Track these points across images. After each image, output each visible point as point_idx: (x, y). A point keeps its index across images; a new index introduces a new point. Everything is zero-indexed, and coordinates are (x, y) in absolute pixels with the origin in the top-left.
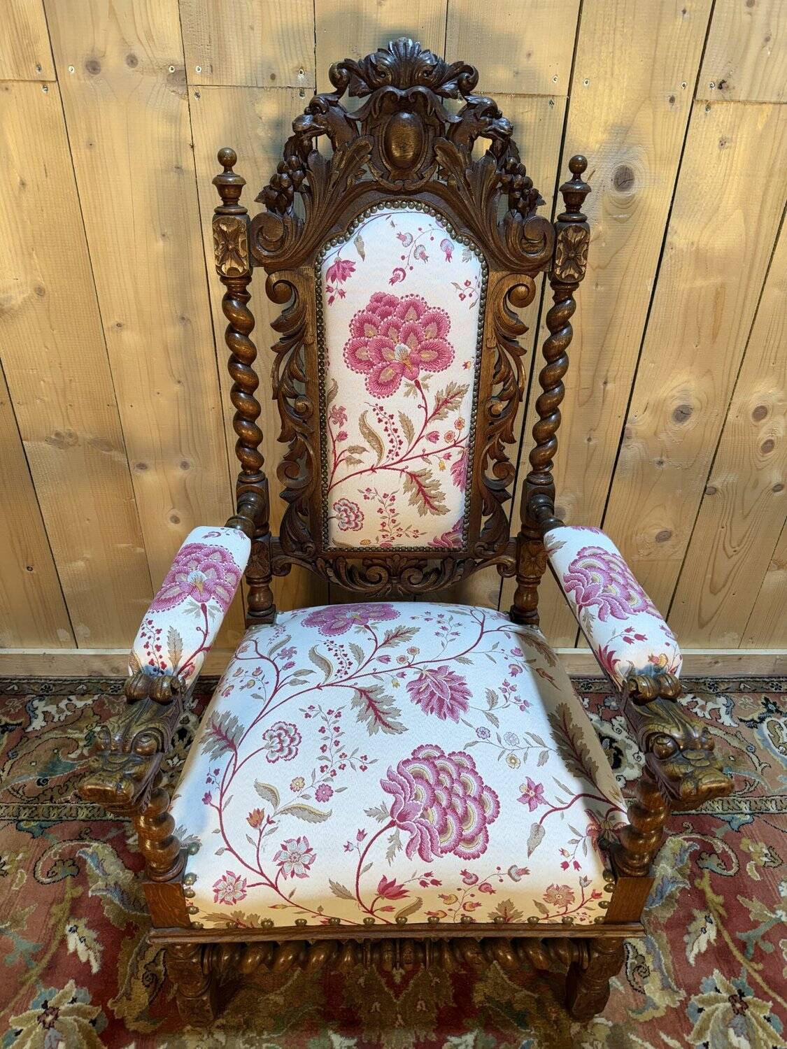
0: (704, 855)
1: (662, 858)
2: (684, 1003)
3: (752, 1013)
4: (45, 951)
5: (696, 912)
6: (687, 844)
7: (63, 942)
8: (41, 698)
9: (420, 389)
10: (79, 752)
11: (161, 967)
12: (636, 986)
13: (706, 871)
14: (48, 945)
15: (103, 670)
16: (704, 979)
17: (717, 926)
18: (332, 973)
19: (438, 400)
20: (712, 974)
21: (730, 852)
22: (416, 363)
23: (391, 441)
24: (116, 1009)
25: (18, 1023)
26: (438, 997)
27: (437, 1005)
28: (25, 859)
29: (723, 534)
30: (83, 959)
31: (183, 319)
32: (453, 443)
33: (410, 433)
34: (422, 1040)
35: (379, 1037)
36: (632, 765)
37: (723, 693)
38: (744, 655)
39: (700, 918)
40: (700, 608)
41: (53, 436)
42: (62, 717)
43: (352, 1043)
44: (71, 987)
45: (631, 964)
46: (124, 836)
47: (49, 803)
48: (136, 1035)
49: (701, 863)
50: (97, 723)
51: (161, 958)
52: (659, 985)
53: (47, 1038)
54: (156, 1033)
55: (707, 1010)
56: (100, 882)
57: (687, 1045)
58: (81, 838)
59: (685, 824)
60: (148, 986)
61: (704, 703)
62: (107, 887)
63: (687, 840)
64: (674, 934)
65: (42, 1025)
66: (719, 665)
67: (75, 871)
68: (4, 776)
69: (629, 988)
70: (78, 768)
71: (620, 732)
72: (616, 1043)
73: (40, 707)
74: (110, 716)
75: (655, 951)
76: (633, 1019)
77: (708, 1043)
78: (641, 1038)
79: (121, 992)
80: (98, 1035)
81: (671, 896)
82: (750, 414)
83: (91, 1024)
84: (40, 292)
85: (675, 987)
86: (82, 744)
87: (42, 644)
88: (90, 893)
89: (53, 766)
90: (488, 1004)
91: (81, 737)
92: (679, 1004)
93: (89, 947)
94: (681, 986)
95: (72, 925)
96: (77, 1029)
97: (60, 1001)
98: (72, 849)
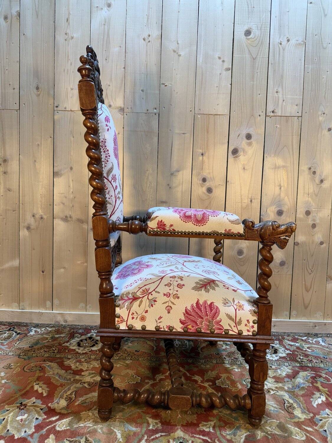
0: (317, 377)
1: (298, 377)
2: (313, 418)
4: (24, 389)
5: (315, 392)
6: (309, 374)
7: (33, 387)
8: (34, 327)
11: (74, 396)
12: (289, 412)
13: (319, 382)
14: (25, 388)
15: (60, 321)
16: (321, 411)
17: (325, 396)
20: (325, 410)
21: (329, 377)
24: (52, 406)
25: (8, 407)
26: (197, 410)
27: (197, 413)
28: (20, 365)
29: (305, 263)
30: (40, 392)
35: (170, 420)
36: (282, 353)
37: (320, 337)
38: (326, 323)
39: (317, 394)
40: (303, 300)
41: (64, 217)
42: (42, 332)
43: (157, 421)
44: (33, 399)
45: (286, 405)
46: (63, 361)
47: (33, 352)
48: (59, 414)
49: (316, 379)
50: (56, 334)
51: (74, 393)
52: (300, 412)
53: (20, 413)
54: (68, 413)
55: (324, 420)
56: (51, 373)
57: (316, 430)
58: (44, 361)
59: (307, 369)
60: (67, 401)
61: (312, 339)
62: (53, 374)
63: (309, 373)
64: (306, 398)
65: (19, 409)
66: (317, 328)
67: (41, 369)
68: (16, 345)
69: (286, 412)
70: (46, 344)
71: (276, 345)
72: (281, 427)
73: (34, 329)
74: (62, 333)
75: (297, 402)
76: (289, 421)
77: (326, 430)
78: (293, 426)
79: (55, 402)
80: (43, 413)
81: (303, 387)
82: (304, 213)
83: (40, 410)
84: (71, 168)
85: (308, 413)
86: (49, 339)
87: (39, 308)
88: (46, 375)
89: (36, 344)
90: (220, 414)
91: (49, 337)
92: (310, 417)
93: (43, 389)
94: (310, 413)
95: (37, 383)
96: (34, 411)
97: (28, 403)
98: (40, 364)
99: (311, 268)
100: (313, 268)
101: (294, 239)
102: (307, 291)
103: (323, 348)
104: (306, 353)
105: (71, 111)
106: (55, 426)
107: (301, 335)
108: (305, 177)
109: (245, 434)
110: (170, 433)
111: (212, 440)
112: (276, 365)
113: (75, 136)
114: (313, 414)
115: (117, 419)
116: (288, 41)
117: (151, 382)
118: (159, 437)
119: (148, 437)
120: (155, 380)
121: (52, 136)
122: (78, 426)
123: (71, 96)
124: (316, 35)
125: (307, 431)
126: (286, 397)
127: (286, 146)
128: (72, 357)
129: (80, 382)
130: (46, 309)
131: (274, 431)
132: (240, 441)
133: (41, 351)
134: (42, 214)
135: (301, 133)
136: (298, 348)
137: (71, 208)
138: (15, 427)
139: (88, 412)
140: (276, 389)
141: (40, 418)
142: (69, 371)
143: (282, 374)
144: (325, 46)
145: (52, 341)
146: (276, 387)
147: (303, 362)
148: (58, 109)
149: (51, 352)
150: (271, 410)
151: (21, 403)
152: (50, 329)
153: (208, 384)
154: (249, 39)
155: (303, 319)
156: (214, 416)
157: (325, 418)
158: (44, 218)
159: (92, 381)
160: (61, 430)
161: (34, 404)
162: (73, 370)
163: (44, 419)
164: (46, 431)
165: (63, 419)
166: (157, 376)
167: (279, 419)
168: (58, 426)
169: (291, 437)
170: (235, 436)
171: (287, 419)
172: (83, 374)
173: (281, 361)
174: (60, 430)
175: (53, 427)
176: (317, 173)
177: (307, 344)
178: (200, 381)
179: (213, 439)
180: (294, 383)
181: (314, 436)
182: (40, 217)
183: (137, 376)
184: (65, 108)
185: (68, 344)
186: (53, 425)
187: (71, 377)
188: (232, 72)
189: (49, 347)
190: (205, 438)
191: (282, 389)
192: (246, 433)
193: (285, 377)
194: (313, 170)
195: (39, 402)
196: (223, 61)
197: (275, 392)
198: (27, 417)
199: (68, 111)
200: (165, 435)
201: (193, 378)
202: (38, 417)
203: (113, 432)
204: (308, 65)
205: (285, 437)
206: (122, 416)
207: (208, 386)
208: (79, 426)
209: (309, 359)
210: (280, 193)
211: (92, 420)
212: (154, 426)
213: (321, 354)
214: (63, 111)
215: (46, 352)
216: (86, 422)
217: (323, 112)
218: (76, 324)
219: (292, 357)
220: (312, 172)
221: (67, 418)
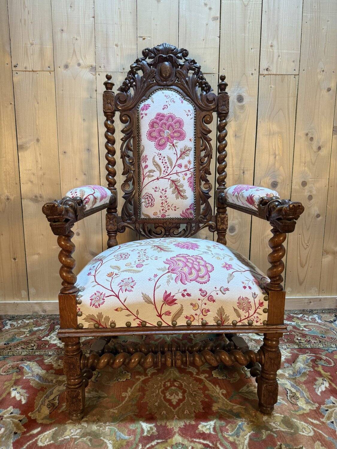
0: (317, 360)
1: (298, 361)
2: (318, 408)
5: (317, 378)
6: (309, 357)
7: (9, 393)
8: (10, 320)
9: (174, 147)
10: (25, 335)
11: (57, 401)
12: (293, 403)
13: (320, 365)
14: (1, 395)
15: (39, 311)
16: (326, 400)
17: (329, 382)
18: (142, 402)
19: (181, 152)
20: (330, 398)
21: (329, 359)
22: (173, 137)
23: (164, 167)
24: (32, 416)
26: (195, 409)
27: (195, 412)
29: (300, 237)
30: (18, 399)
31: (88, 150)
32: (187, 169)
33: (171, 165)
34: (188, 424)
37: (316, 314)
38: (321, 298)
39: (320, 380)
40: (298, 276)
41: (34, 197)
42: (19, 325)
43: (152, 425)
44: (11, 409)
45: (289, 395)
46: (43, 359)
47: (9, 350)
48: (42, 425)
49: (316, 363)
50: (34, 327)
51: (57, 398)
52: (304, 402)
54: (52, 423)
55: (330, 410)
56: (30, 374)
57: (323, 423)
58: (22, 360)
59: (306, 351)
60: (50, 408)
61: (308, 316)
62: (33, 376)
63: (309, 356)
64: (308, 385)
66: (312, 304)
67: (18, 370)
69: (290, 404)
70: (24, 340)
72: (287, 422)
73: (10, 322)
74: (40, 325)
75: (300, 391)
76: (293, 414)
77: (333, 422)
78: (299, 420)
79: (36, 410)
80: (22, 425)
81: (304, 373)
82: (300, 184)
83: (19, 422)
84: (38, 140)
85: (313, 403)
86: (27, 333)
87: (14, 299)
88: (24, 378)
89: (12, 340)
90: (220, 411)
91: (26, 331)
92: (316, 408)
93: (21, 395)
94: (315, 402)
95: (14, 388)
96: (12, 423)
97: (4, 414)
98: (18, 364)
99: (306, 242)
100: (308, 243)
102: (302, 266)
103: (320, 326)
104: (304, 332)
105: (33, 71)
106: (37, 441)
107: (296, 312)
108: (301, 144)
109: (249, 434)
110: (167, 439)
111: (213, 444)
113: (39, 101)
114: (319, 404)
115: (107, 426)
117: (142, 378)
118: (155, 445)
119: (142, 446)
120: (146, 375)
121: (13, 103)
122: (63, 439)
123: (31, 53)
125: (312, 424)
126: (288, 385)
127: (281, 109)
128: (53, 353)
129: (64, 383)
130: (22, 299)
131: (279, 427)
132: (244, 443)
133: (19, 349)
134: (8, 194)
136: (294, 327)
137: (41, 186)
141: (19, 432)
142: (51, 371)
145: (30, 335)
147: (301, 343)
148: (17, 69)
149: (29, 349)
152: (27, 322)
153: (204, 376)
155: (297, 295)
156: (213, 413)
157: (330, 407)
158: (11, 200)
160: (44, 445)
161: (12, 415)
162: (55, 370)
163: (24, 433)
164: (27, 447)
165: (45, 431)
166: (148, 370)
167: (283, 412)
168: (41, 441)
169: (298, 433)
170: (238, 437)
171: (292, 412)
175: (34, 442)
176: (314, 139)
177: (303, 322)
178: (195, 373)
179: (215, 443)
180: (294, 368)
181: (321, 430)
182: (6, 198)
183: (126, 372)
184: (26, 68)
185: (47, 338)
186: (34, 440)
187: (53, 378)
188: (220, 22)
189: (27, 343)
190: (205, 442)
191: (283, 376)
192: (249, 432)
193: (285, 362)
194: (310, 136)
195: (17, 412)
196: (210, 9)
198: (4, 431)
199: (29, 71)
200: (161, 442)
201: (188, 370)
202: (16, 432)
203: (104, 443)
204: (306, 13)
205: (292, 434)
206: (113, 423)
207: (204, 379)
208: (65, 439)
209: (307, 340)
210: (275, 163)
211: (78, 431)
212: (148, 431)
213: (318, 333)
214: (23, 71)
215: (24, 349)
216: (72, 433)
217: (322, 69)
218: (56, 313)
219: (289, 338)
220: (309, 138)
221: (50, 429)
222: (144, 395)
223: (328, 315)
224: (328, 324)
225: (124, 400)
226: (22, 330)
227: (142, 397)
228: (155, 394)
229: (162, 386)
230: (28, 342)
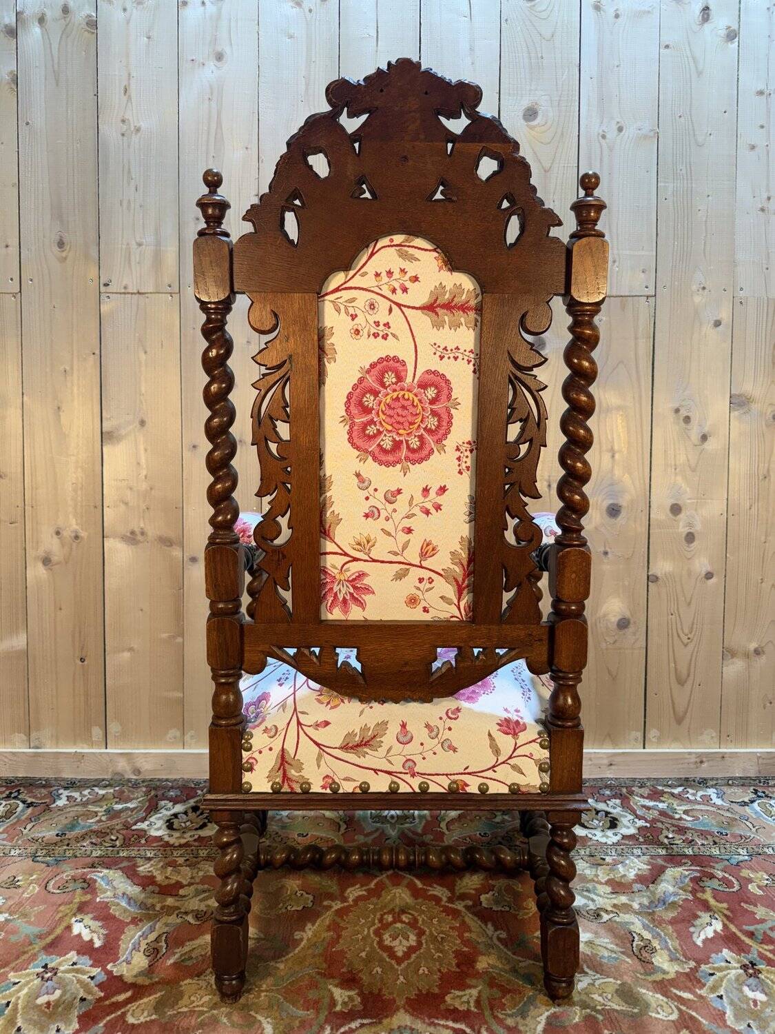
0: (704, 879)
1: (662, 881)
2: (694, 970)
3: (765, 977)
4: (49, 933)
5: (699, 913)
6: (687, 873)
7: (69, 928)
8: (66, 788)
11: (163, 944)
12: (643, 959)
13: (708, 889)
14: (52, 930)
15: (126, 771)
16: (713, 955)
17: (722, 921)
18: (334, 949)
20: (721, 952)
21: (730, 878)
24: (115, 970)
25: (15, 977)
26: (440, 965)
27: (440, 971)
28: (38, 879)
29: (674, 621)
30: (86, 937)
34: (424, 992)
35: (380, 990)
36: (628, 826)
37: (712, 786)
38: (726, 753)
39: (705, 917)
40: (673, 703)
41: (128, 534)
42: (84, 799)
43: (352, 993)
44: (72, 956)
45: (637, 945)
46: (135, 866)
47: (65, 847)
48: (133, 986)
49: (702, 884)
50: (116, 803)
51: (164, 938)
52: (667, 958)
53: (44, 987)
54: (153, 984)
55: (718, 974)
56: (109, 893)
57: (701, 997)
58: (93, 866)
59: (683, 861)
60: (149, 956)
61: (694, 791)
62: (115, 896)
63: (687, 870)
64: (679, 926)
65: (40, 979)
66: (705, 765)
67: (86, 885)
68: (25, 832)
69: (637, 960)
70: (95, 827)
71: (614, 808)
72: (626, 994)
73: (65, 793)
74: (129, 800)
75: (661, 937)
76: (641, 979)
77: (722, 995)
78: (651, 991)
79: (122, 959)
80: (96, 986)
81: (674, 903)
82: (669, 508)
83: (90, 979)
84: (142, 423)
85: (684, 960)
86: (101, 814)
87: (75, 744)
88: (98, 900)
89: (72, 827)
90: (491, 970)
91: (100, 810)
92: (688, 970)
93: (93, 932)
94: (690, 959)
95: (79, 918)
96: (75, 982)
97: (60, 964)
98: (84, 874)
99: (686, 631)
100: (691, 633)
101: (648, 568)
102: (681, 682)
103: (718, 811)
104: (682, 823)
105: (139, 293)
106: (124, 1014)
107: (670, 783)
108: (667, 428)
109: (547, 1014)
110: (382, 1019)
111: (473, 1030)
112: (613, 854)
113: (148, 350)
114: (696, 962)
115: (263, 991)
116: (620, 129)
117: (337, 905)
118: (357, 1028)
119: (332, 1029)
120: (344, 899)
121: (97, 352)
122: (175, 1012)
123: (137, 260)
124: (680, 117)
125: (680, 1000)
126: (637, 925)
127: (622, 362)
128: (155, 854)
129: (177, 912)
130: (92, 745)
132: (535, 1029)
133: (85, 844)
134: (77, 527)
135: (654, 333)
136: (663, 813)
137: (144, 511)
138: (35, 1021)
139: (196, 978)
140: (614, 910)
141: (89, 997)
142: (151, 888)
143: (627, 873)
144: (700, 139)
145: (109, 819)
146: (615, 906)
147: (673, 844)
148: (110, 289)
149: (107, 845)
150: (603, 957)
151: (45, 966)
152: (102, 792)
153: (463, 903)
154: (535, 127)
155: (673, 746)
156: (477, 975)
157: (720, 969)
158: (82, 538)
159: (203, 907)
160: (139, 1022)
161: (75, 967)
162: (160, 886)
163: (100, 1000)
164: (105, 1025)
165: (141, 999)
166: (349, 890)
167: (621, 976)
168: (133, 1015)
169: (647, 1014)
170: (523, 1018)
171: (638, 975)
172: (182, 892)
173: (624, 844)
174: (136, 1022)
175: (119, 1016)
176: (692, 419)
177: (682, 803)
179: (476, 1028)
180: (653, 893)
181: (696, 1010)
182: (73, 535)
183: (304, 893)
185: (143, 826)
186: (119, 1013)
187: (156, 900)
189: (101, 834)
190: (457, 1026)
191: (626, 908)
192: (548, 1011)
193: (635, 881)
194: (683, 413)
195: (85, 962)
197: (612, 915)
198: (61, 996)
199: (132, 294)
200: (370, 1024)
201: (431, 893)
202: (84, 997)
203: (255, 1021)
204: (665, 182)
205: (633, 1016)
206: (274, 985)
207: (464, 910)
208: (179, 1013)
209: (687, 839)
210: (613, 467)
211: (206, 998)
212: (344, 1003)
213: (713, 825)
214: (120, 293)
215: (96, 844)
216: (194, 1002)
217: (702, 286)
218: (161, 777)
219: (649, 834)
220: (682, 418)
221: (150, 995)
222: (339, 936)
223: (738, 791)
224: (736, 807)
225: (298, 945)
226: (92, 808)
227: (335, 941)
228: (360, 937)
229: (376, 921)
230: (103, 831)
